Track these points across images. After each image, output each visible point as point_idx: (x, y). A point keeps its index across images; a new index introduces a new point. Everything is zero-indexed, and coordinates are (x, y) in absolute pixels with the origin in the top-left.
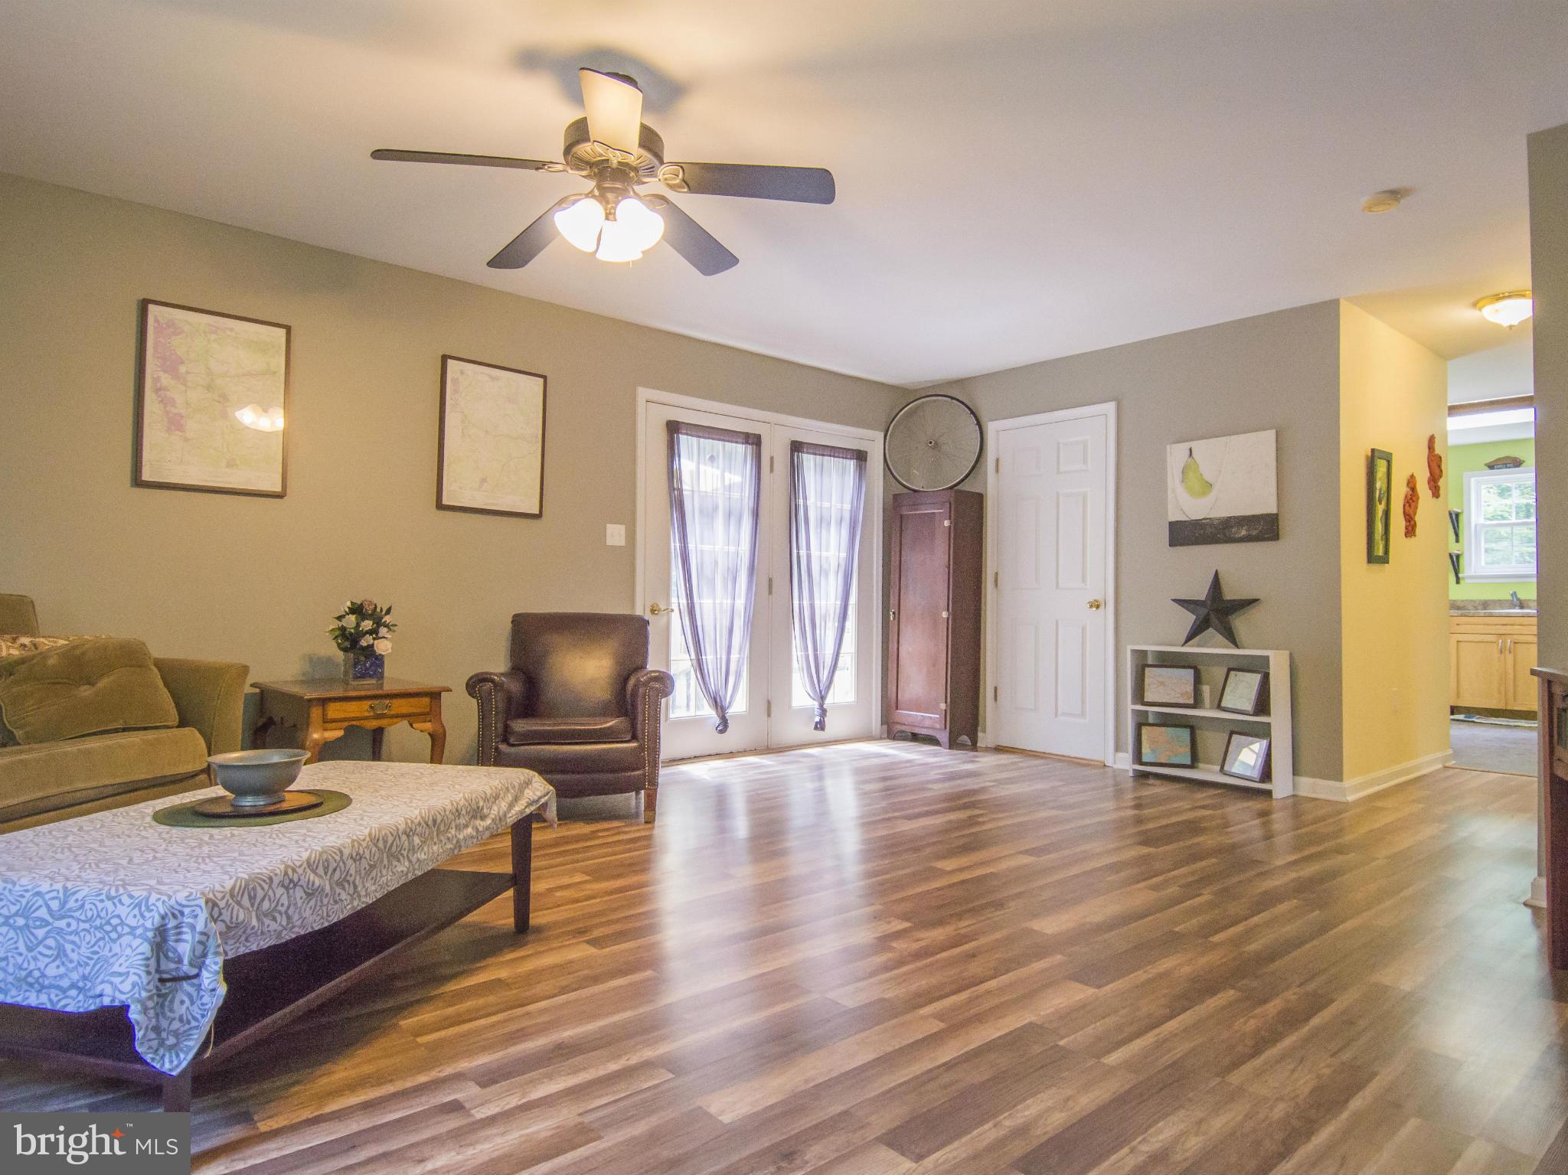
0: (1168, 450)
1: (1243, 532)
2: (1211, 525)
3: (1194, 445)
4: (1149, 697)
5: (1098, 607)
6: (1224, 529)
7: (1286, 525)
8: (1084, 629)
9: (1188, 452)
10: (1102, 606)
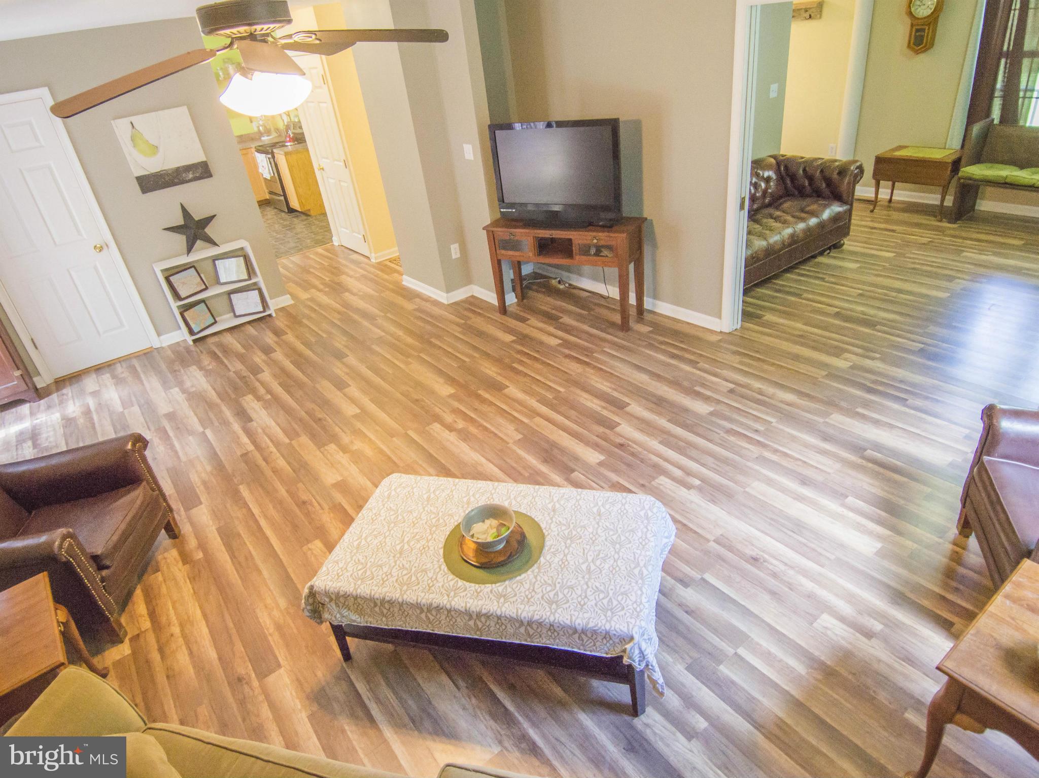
0: (114, 125)
1: (191, 176)
2: (168, 175)
3: (133, 119)
4: (183, 294)
5: (101, 249)
6: (177, 175)
7: (213, 168)
8: (96, 268)
9: (130, 126)
10: (105, 247)
